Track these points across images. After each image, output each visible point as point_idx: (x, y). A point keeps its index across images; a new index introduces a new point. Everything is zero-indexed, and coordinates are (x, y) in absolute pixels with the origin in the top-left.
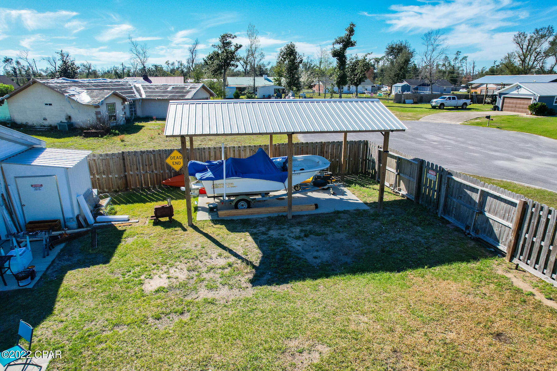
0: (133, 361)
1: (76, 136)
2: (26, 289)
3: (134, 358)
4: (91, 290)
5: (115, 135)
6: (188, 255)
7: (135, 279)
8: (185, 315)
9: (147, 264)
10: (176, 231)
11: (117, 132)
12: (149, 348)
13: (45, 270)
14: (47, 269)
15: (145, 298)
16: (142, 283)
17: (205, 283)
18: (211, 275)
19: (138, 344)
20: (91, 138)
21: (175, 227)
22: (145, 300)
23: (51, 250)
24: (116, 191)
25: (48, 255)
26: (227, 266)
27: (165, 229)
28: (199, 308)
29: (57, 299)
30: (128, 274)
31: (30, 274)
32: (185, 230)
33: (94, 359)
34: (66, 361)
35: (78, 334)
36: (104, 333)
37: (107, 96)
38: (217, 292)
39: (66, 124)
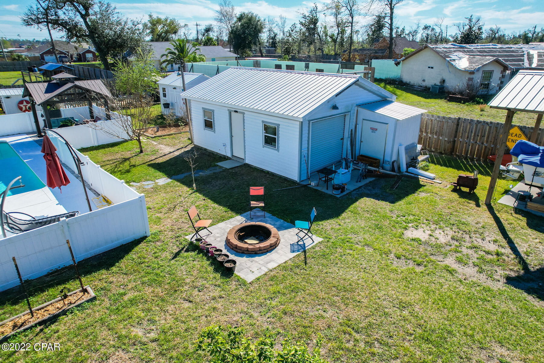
0: (360, 272)
1: (441, 99)
2: (335, 196)
3: (362, 270)
4: (368, 216)
5: (478, 103)
6: (462, 227)
7: (404, 223)
8: (420, 267)
9: (422, 218)
10: (469, 203)
11: (482, 100)
12: (376, 271)
13: (352, 190)
14: (354, 190)
15: (400, 240)
16: (406, 229)
17: (459, 255)
18: (470, 252)
19: (371, 264)
20: (453, 103)
21: (470, 200)
22: (399, 241)
23: (364, 179)
24: (441, 153)
25: (360, 182)
26: (494, 253)
27: (460, 198)
28: (435, 268)
29: (346, 211)
30: (402, 217)
31: (341, 188)
32: (478, 205)
33: (341, 256)
34: (326, 247)
35: (343, 237)
36: (357, 245)
37: (487, 63)
38: (463, 267)
39: (438, 87)
